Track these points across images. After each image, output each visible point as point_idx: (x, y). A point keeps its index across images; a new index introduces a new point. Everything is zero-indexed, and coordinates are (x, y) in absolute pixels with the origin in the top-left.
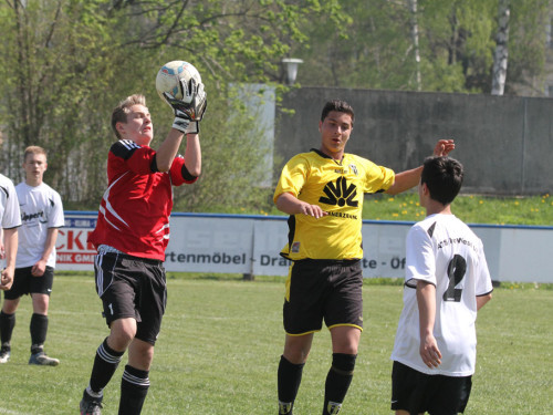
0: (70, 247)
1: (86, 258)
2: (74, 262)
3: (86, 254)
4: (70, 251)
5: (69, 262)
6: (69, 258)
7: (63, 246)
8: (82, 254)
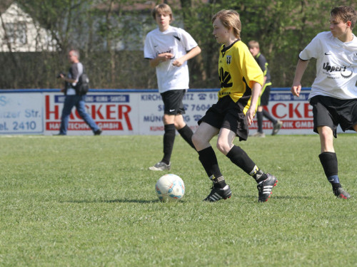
0: (291, 116)
1: (304, 124)
2: (295, 127)
3: (304, 121)
4: (291, 119)
5: (291, 128)
6: (290, 125)
7: (285, 115)
8: (301, 121)
